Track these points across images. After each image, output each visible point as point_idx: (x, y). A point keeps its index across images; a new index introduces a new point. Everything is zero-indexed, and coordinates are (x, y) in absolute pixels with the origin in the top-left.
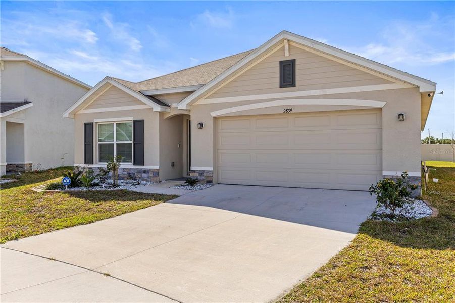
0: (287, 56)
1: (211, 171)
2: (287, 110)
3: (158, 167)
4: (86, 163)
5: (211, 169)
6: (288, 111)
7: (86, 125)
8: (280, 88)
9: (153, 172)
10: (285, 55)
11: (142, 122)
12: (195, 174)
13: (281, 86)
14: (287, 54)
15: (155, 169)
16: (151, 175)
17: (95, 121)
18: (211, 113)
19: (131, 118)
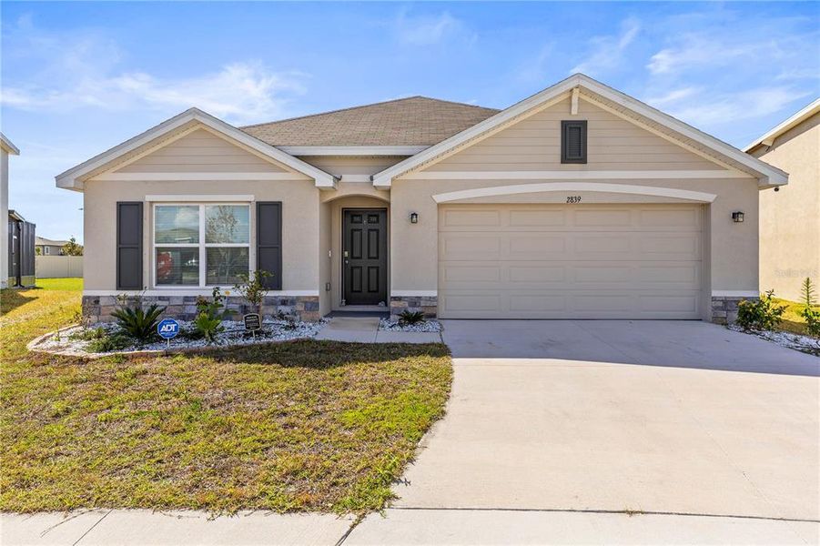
0: (575, 114)
1: (434, 298)
2: (572, 198)
3: (316, 293)
4: (120, 286)
5: (434, 293)
6: (573, 200)
7: (121, 206)
8: (562, 162)
9: (306, 302)
10: (570, 113)
11: (277, 206)
12: (402, 303)
13: (564, 161)
14: (575, 110)
15: (309, 297)
16: (299, 307)
17: (148, 198)
18: (433, 196)
19: (251, 198)
